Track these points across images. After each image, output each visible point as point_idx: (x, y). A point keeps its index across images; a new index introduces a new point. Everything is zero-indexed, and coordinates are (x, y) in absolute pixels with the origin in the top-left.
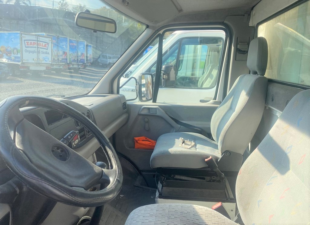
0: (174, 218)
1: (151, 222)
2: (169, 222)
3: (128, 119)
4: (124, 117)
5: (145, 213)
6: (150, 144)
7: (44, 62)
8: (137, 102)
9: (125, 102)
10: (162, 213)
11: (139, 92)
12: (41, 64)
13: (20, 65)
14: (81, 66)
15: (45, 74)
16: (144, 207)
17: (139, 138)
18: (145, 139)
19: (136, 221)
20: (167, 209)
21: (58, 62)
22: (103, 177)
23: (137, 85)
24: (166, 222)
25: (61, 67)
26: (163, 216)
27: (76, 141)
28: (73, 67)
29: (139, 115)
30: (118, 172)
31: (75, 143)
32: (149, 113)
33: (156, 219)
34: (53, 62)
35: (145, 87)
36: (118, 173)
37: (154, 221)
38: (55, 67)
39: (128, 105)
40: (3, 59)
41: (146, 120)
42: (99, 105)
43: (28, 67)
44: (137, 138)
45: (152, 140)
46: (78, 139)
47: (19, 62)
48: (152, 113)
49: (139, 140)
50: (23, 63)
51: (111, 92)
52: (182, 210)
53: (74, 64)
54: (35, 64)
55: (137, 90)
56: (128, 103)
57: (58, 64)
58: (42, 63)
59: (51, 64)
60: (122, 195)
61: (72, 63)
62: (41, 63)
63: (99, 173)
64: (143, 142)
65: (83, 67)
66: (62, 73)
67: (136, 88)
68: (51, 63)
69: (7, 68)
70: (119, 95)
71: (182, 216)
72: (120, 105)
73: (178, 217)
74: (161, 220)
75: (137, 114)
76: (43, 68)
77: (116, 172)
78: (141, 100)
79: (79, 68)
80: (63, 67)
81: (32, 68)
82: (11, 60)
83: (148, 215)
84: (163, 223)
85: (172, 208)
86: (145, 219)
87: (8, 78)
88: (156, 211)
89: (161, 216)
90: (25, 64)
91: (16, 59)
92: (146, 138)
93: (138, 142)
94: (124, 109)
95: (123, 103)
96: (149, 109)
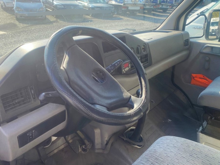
0: (196, 157)
1: (172, 152)
2: (189, 159)
3: (188, 56)
4: (184, 53)
5: (170, 143)
6: (206, 82)
7: (139, 3)
8: (203, 40)
9: (188, 39)
10: (185, 148)
11: (206, 30)
12: (137, 5)
13: (122, 6)
14: (169, 7)
15: (139, 13)
16: (172, 137)
17: (197, 75)
18: (202, 77)
19: (160, 146)
20: (193, 147)
21: (150, 3)
22: (129, 103)
23: (205, 22)
24: (186, 158)
25: (152, 7)
26: (185, 152)
27: (127, 68)
28: (162, 7)
29: (201, 53)
30: (144, 101)
31: (125, 70)
32: (212, 52)
33: (178, 152)
34: (146, 3)
35: (218, 25)
36: (143, 103)
37: (176, 152)
38: (147, 7)
39: (191, 42)
40: (112, 2)
41: (207, 58)
42: (158, 40)
43: (127, 8)
44: (194, 75)
45: (209, 79)
46: (128, 67)
47: (122, 3)
48: (214, 52)
49: (196, 77)
50: (124, 4)
51: (177, 28)
52: (207, 154)
53: (163, 5)
54: (133, 5)
55: (204, 28)
56: (191, 40)
57: (150, 5)
58: (138, 3)
59: (144, 5)
60: (170, 120)
61: (162, 3)
62: (136, 3)
63: (126, 99)
64: (200, 80)
65: (171, 7)
66: (152, 12)
67: (204, 25)
68: (144, 3)
69: (114, 8)
70: (182, 32)
71: (205, 158)
72: (182, 42)
73: (201, 158)
74: (182, 154)
75: (198, 52)
76: (138, 8)
77: (142, 101)
78: (207, 38)
79: (168, 8)
80: (154, 7)
81: (130, 8)
82: (117, 2)
83: (172, 145)
84: (183, 158)
85: (198, 148)
86: (168, 148)
87: (114, 16)
88: (180, 145)
89: (184, 151)
90: (126, 4)
91: (121, 1)
92: (204, 76)
93: (195, 78)
94: (185, 46)
95: (185, 40)
96: (212, 48)
